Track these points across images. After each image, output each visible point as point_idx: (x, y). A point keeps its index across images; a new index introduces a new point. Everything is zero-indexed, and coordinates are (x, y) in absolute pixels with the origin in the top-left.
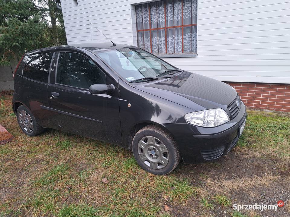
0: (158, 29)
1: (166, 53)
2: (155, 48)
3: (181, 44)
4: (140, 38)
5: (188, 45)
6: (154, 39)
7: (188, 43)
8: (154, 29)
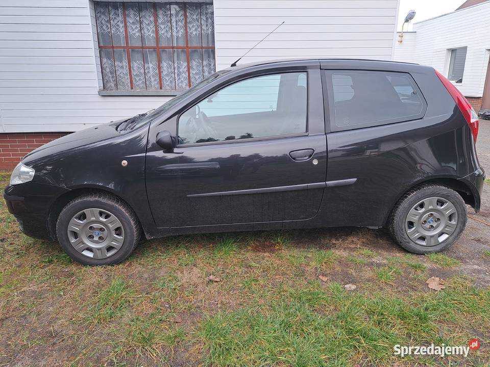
0: (143, 48)
1: (161, 88)
2: (137, 79)
3: (185, 75)
4: (105, 60)
5: (197, 77)
6: (135, 65)
7: (196, 74)
8: (133, 48)
